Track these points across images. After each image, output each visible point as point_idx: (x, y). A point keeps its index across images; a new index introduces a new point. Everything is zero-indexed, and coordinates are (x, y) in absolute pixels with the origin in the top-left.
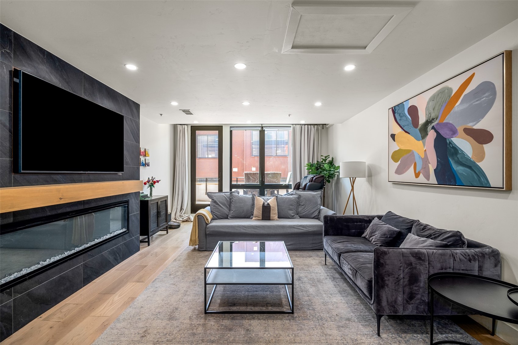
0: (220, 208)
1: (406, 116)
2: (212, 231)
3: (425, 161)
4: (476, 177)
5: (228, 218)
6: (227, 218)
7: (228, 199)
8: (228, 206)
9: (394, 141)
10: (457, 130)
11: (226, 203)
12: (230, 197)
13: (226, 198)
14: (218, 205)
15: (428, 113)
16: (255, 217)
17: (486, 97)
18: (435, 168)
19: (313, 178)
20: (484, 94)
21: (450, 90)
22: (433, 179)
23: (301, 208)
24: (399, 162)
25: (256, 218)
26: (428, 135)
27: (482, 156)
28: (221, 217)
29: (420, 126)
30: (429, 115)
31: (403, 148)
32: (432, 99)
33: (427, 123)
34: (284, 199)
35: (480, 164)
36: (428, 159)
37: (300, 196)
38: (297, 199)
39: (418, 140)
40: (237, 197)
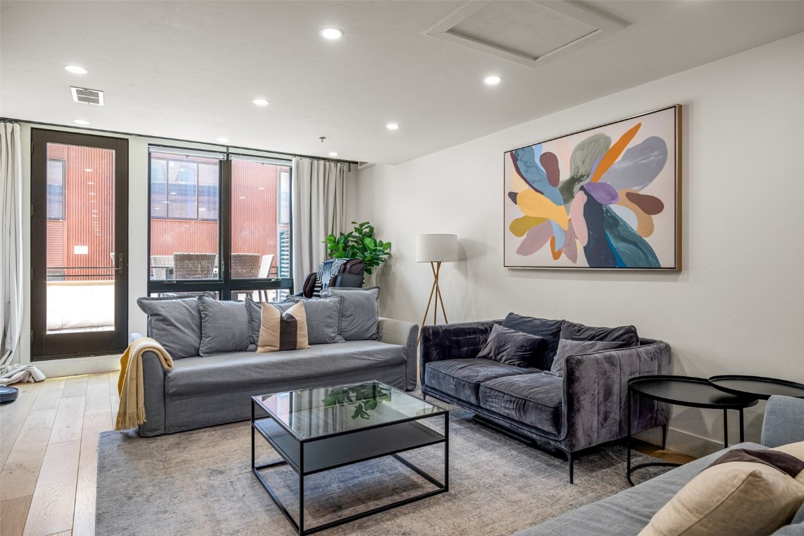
0: (178, 333)
1: (536, 167)
2: (183, 385)
3: (570, 235)
4: (642, 256)
5: (201, 354)
6: (198, 355)
7: (194, 312)
8: (195, 328)
9: (516, 203)
10: (617, 194)
11: (190, 321)
12: (198, 306)
13: (188, 309)
14: (172, 327)
15: (574, 167)
16: (263, 346)
17: (655, 156)
18: (585, 245)
19: (345, 264)
20: (653, 152)
21: (608, 140)
22: (582, 261)
23: (346, 321)
24: (525, 236)
25: (267, 347)
26: (574, 197)
27: (650, 229)
28: (182, 355)
29: (560, 184)
30: (576, 170)
31: (531, 214)
32: (581, 147)
33: (573, 181)
34: (315, 305)
35: (649, 240)
36: (574, 232)
37: (342, 299)
38: (338, 305)
39: (558, 204)
40: (216, 306)
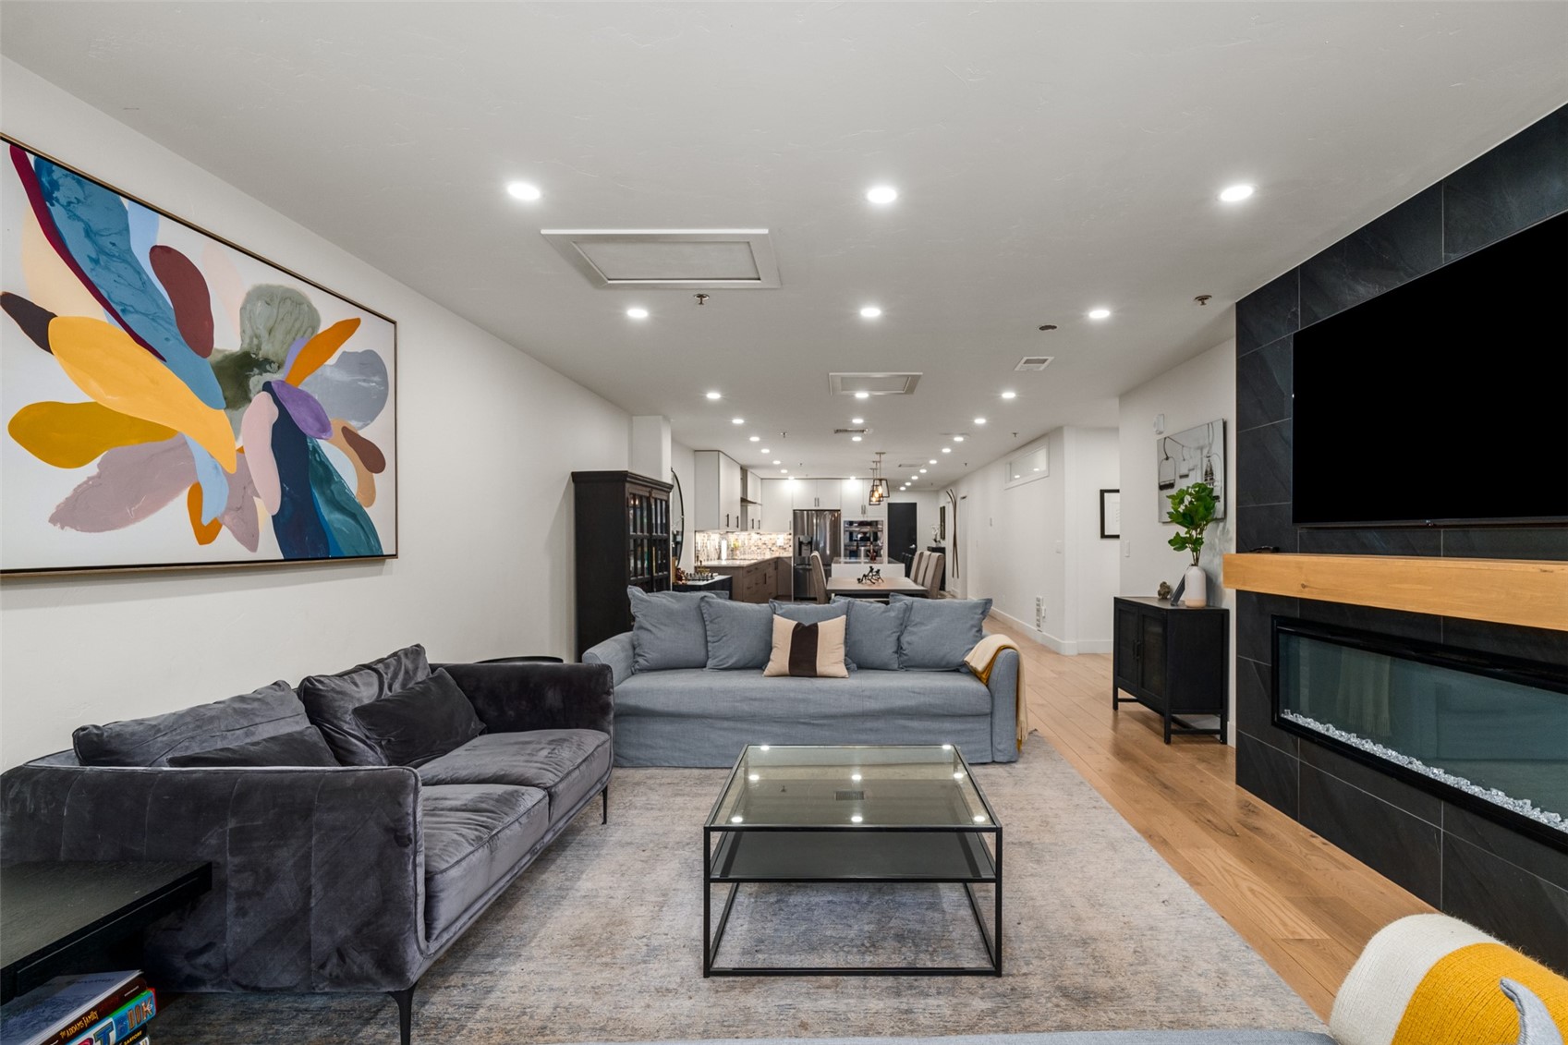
1: (139, 271)
3: (241, 485)
4: (363, 536)
9: (47, 346)
10: (329, 424)
15: (249, 332)
18: (275, 512)
20: (374, 375)
21: (314, 318)
22: (269, 547)
24: (91, 469)
26: (250, 401)
27: (370, 494)
29: (215, 357)
30: (255, 341)
31: (115, 402)
32: (266, 298)
33: (249, 362)
35: (368, 510)
36: (252, 482)
39: (211, 403)
